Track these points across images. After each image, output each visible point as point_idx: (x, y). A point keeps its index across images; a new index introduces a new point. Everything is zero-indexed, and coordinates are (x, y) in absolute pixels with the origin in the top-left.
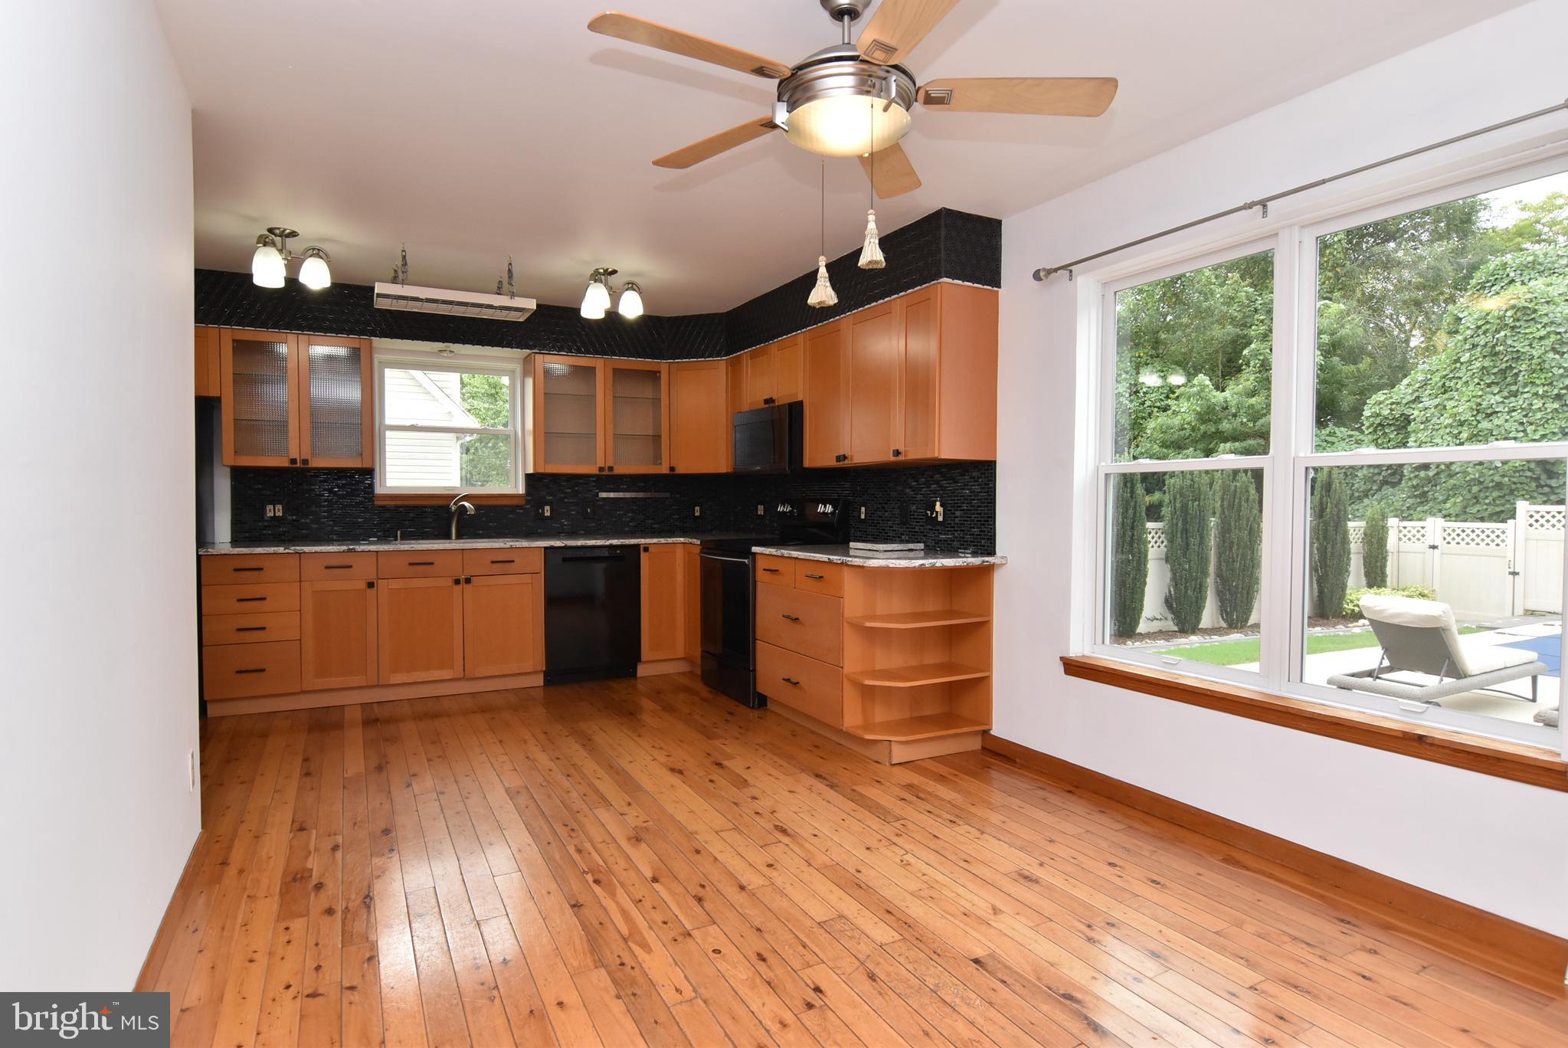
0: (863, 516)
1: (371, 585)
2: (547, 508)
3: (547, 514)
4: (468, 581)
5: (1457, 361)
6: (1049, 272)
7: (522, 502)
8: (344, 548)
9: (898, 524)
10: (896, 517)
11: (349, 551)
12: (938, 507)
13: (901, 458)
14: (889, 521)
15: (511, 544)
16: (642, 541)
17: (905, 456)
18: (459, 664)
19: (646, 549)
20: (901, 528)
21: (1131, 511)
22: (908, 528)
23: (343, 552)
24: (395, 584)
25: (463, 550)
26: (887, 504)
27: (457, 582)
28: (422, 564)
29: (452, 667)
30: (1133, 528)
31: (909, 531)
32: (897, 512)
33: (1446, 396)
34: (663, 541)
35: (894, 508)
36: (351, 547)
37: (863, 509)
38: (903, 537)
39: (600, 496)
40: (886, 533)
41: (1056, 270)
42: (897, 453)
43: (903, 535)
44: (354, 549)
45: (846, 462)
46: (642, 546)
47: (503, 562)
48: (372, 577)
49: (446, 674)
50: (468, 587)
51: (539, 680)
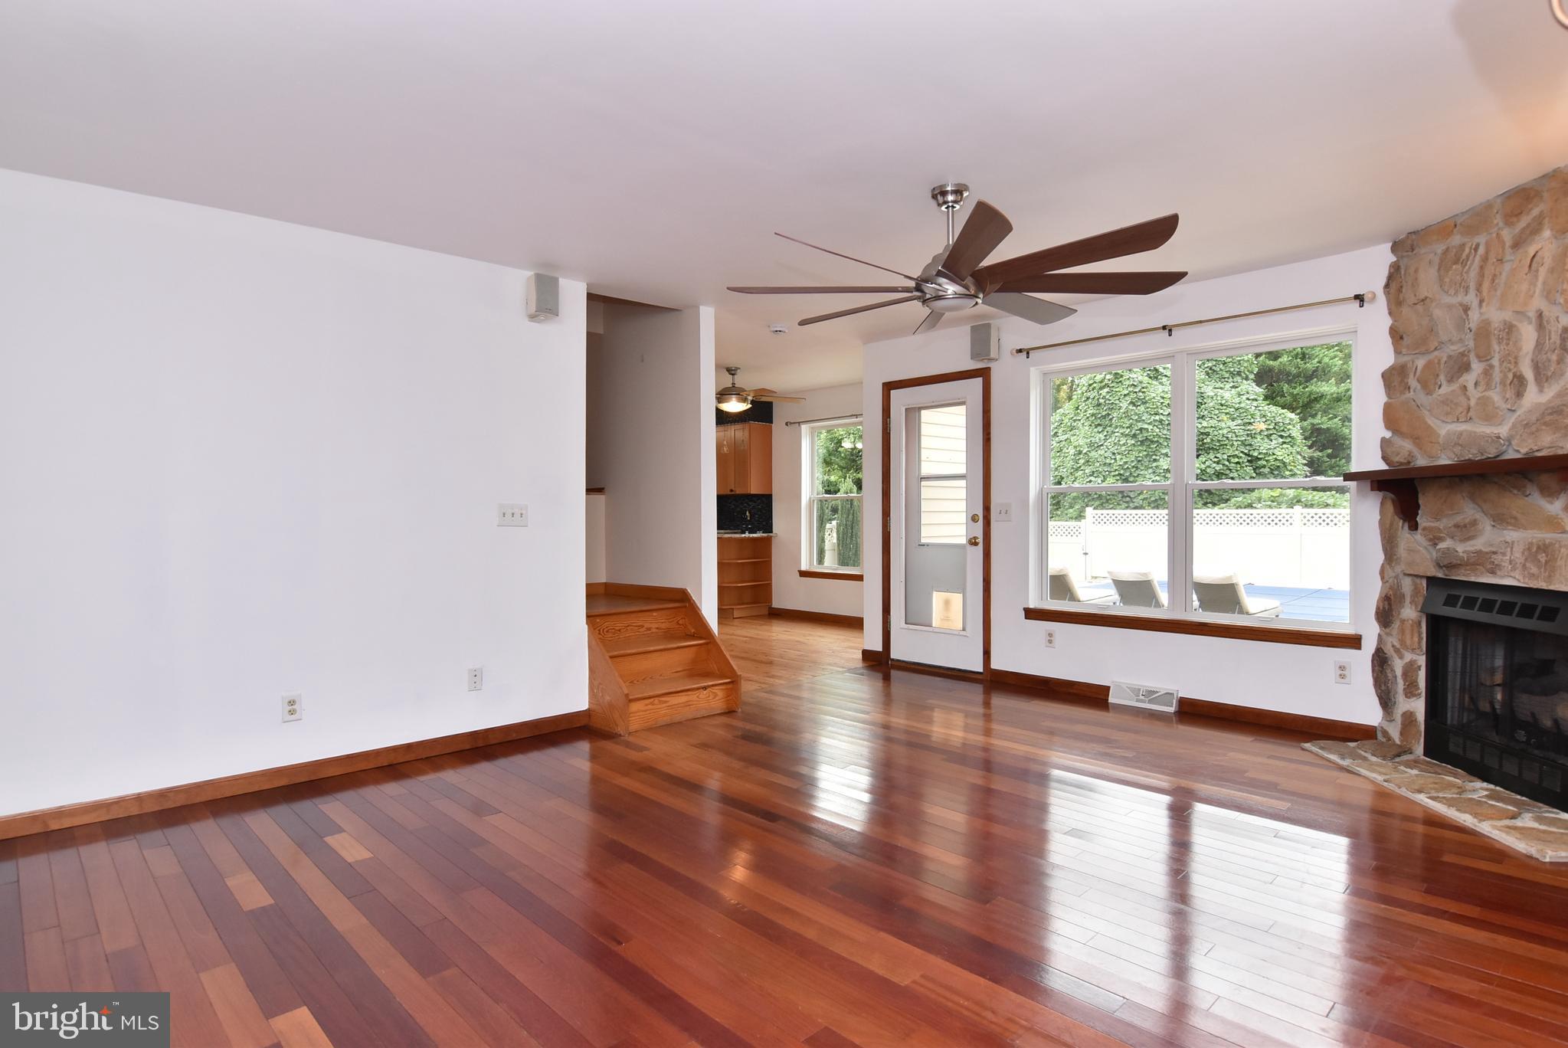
5: (1077, 408)
6: (791, 423)
12: (748, 514)
21: (851, 517)
30: (852, 529)
33: (1072, 432)
41: (794, 423)
42: (732, 491)
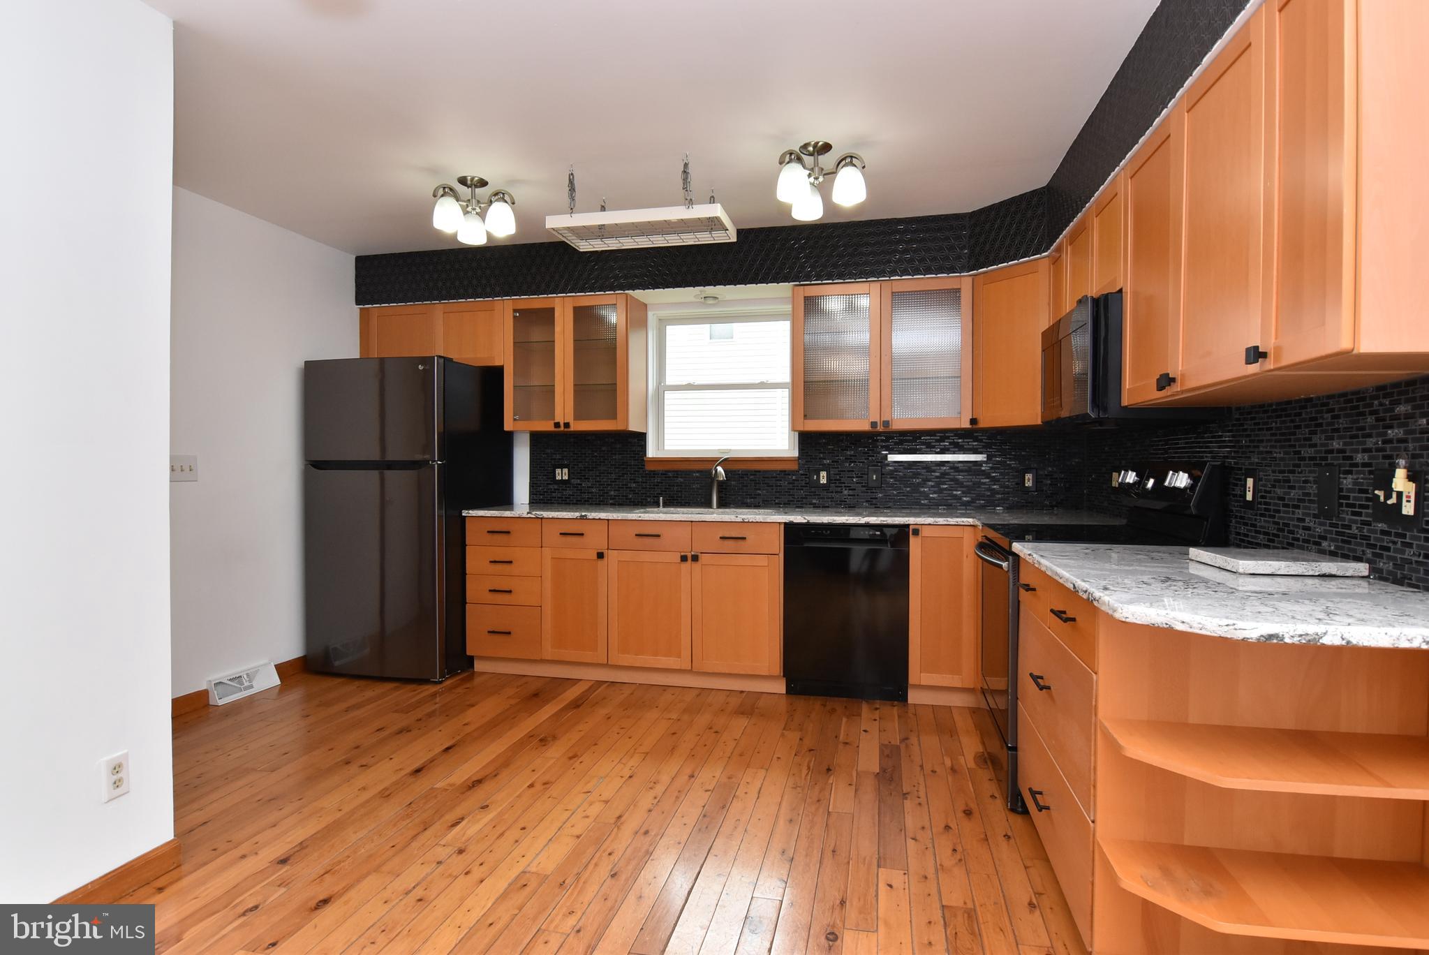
0: (1249, 497)
1: (600, 556)
2: (823, 474)
3: (823, 481)
4: (695, 558)
7: (795, 467)
8: (577, 514)
9: (1315, 516)
10: (1311, 501)
11: (582, 518)
12: (1402, 481)
13: (1269, 364)
14: (1298, 507)
15: (744, 517)
16: (911, 520)
17: (1276, 360)
18: (686, 653)
19: (916, 532)
20: (1321, 524)
22: (1336, 526)
23: (576, 519)
24: (627, 556)
25: (692, 522)
26: (1293, 472)
27: (684, 559)
28: (649, 535)
29: (679, 656)
31: (1338, 533)
32: (1313, 489)
34: (941, 521)
35: (1306, 482)
36: (583, 514)
37: (1250, 482)
38: (1325, 544)
39: (889, 459)
40: (1292, 532)
42: (1255, 355)
43: (1325, 538)
44: (586, 516)
45: (1176, 388)
46: (911, 527)
47: (734, 538)
48: (602, 547)
49: (672, 662)
50: (697, 566)
51: (780, 687)
